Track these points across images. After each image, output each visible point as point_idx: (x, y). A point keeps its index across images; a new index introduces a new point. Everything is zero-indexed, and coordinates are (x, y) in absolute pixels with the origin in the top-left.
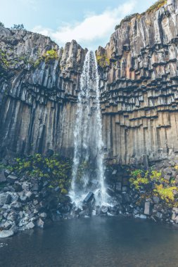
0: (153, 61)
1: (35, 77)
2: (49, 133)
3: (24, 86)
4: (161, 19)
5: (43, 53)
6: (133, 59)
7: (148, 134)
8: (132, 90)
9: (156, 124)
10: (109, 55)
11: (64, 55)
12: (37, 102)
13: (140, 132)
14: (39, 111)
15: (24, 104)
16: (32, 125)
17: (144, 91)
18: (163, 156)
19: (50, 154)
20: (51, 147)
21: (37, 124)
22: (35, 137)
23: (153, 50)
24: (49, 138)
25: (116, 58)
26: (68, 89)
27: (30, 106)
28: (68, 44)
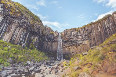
0: (70, 38)
1: (49, 36)
2: (50, 47)
3: (47, 38)
4: (72, 32)
5: (51, 32)
6: (67, 37)
7: (68, 49)
8: (66, 42)
9: (69, 47)
10: (63, 35)
11: (55, 33)
12: (49, 41)
13: (67, 49)
14: (48, 43)
15: (46, 41)
16: (47, 45)
17: (68, 42)
18: (70, 53)
19: (50, 51)
20: (51, 50)
21: (48, 45)
22: (48, 48)
23: (70, 36)
24: (50, 48)
25: (64, 36)
26: (55, 39)
27: (47, 42)
28: (56, 31)
